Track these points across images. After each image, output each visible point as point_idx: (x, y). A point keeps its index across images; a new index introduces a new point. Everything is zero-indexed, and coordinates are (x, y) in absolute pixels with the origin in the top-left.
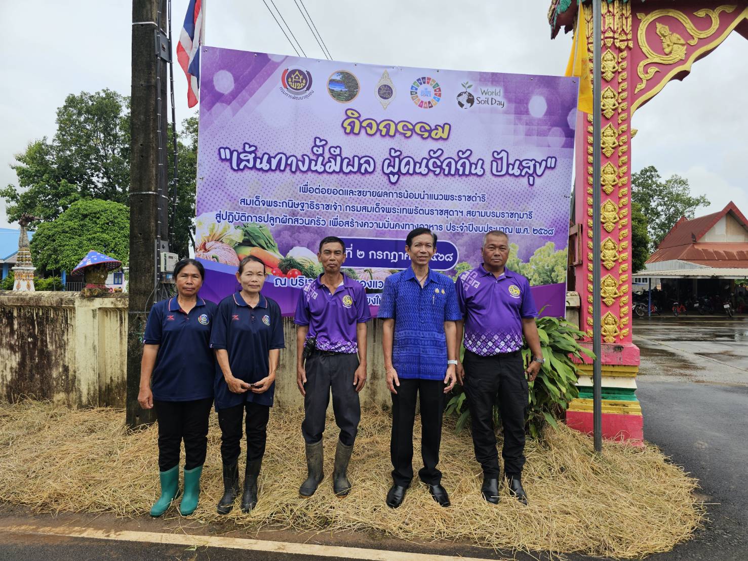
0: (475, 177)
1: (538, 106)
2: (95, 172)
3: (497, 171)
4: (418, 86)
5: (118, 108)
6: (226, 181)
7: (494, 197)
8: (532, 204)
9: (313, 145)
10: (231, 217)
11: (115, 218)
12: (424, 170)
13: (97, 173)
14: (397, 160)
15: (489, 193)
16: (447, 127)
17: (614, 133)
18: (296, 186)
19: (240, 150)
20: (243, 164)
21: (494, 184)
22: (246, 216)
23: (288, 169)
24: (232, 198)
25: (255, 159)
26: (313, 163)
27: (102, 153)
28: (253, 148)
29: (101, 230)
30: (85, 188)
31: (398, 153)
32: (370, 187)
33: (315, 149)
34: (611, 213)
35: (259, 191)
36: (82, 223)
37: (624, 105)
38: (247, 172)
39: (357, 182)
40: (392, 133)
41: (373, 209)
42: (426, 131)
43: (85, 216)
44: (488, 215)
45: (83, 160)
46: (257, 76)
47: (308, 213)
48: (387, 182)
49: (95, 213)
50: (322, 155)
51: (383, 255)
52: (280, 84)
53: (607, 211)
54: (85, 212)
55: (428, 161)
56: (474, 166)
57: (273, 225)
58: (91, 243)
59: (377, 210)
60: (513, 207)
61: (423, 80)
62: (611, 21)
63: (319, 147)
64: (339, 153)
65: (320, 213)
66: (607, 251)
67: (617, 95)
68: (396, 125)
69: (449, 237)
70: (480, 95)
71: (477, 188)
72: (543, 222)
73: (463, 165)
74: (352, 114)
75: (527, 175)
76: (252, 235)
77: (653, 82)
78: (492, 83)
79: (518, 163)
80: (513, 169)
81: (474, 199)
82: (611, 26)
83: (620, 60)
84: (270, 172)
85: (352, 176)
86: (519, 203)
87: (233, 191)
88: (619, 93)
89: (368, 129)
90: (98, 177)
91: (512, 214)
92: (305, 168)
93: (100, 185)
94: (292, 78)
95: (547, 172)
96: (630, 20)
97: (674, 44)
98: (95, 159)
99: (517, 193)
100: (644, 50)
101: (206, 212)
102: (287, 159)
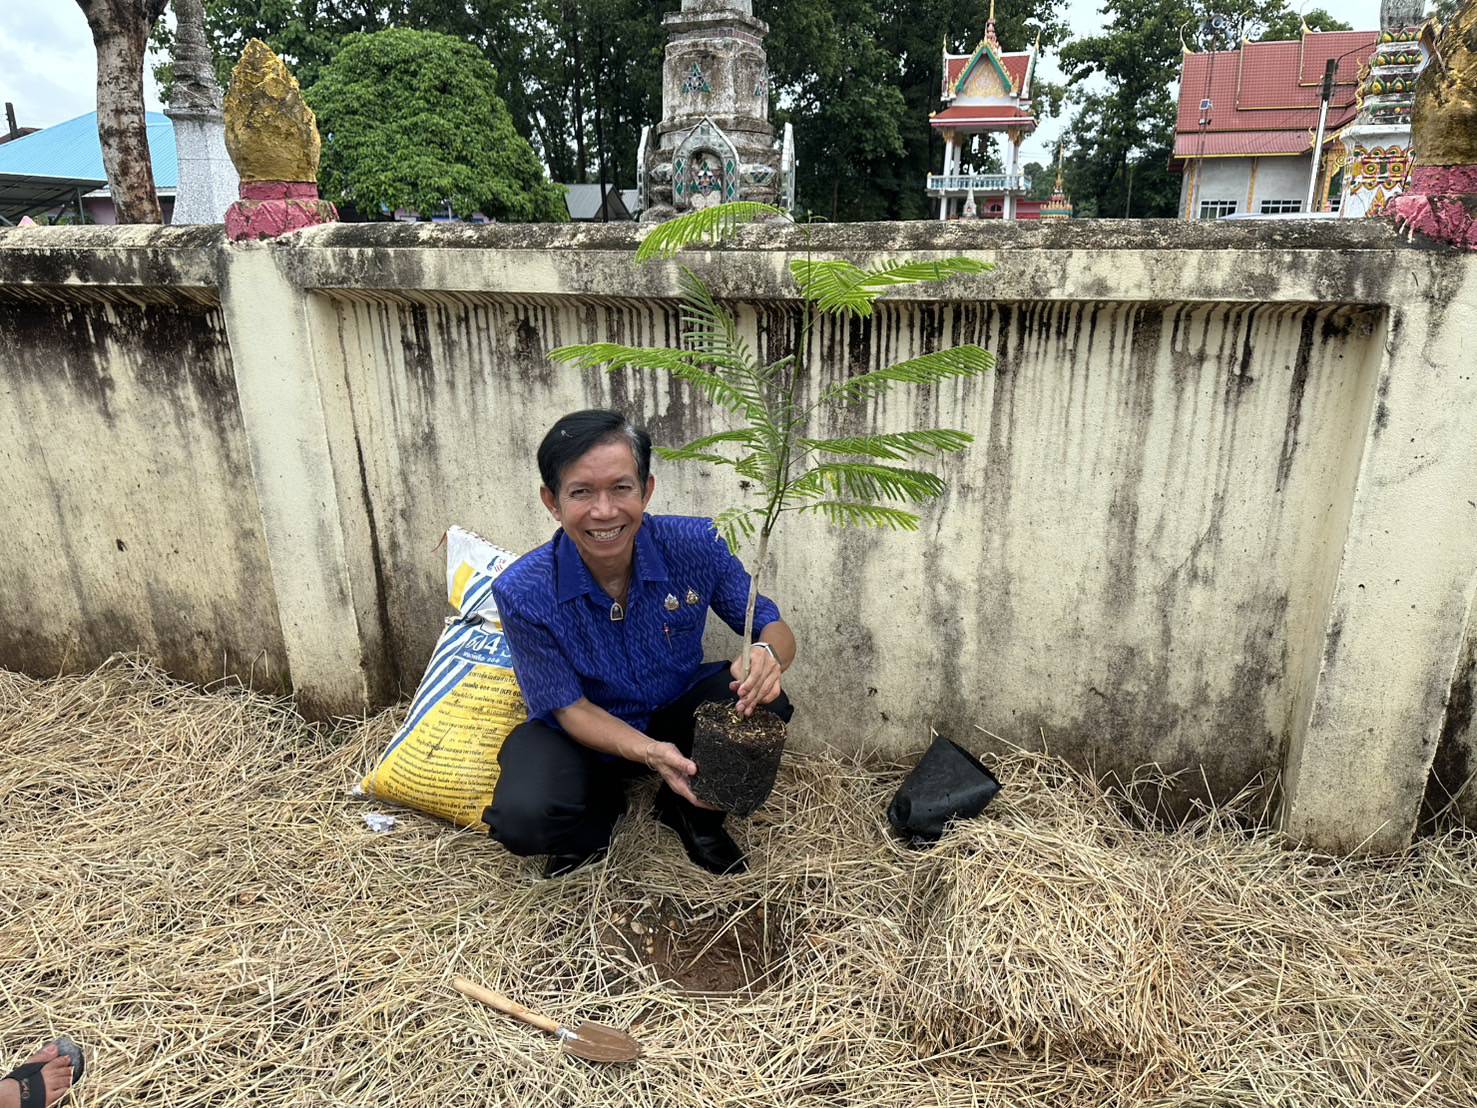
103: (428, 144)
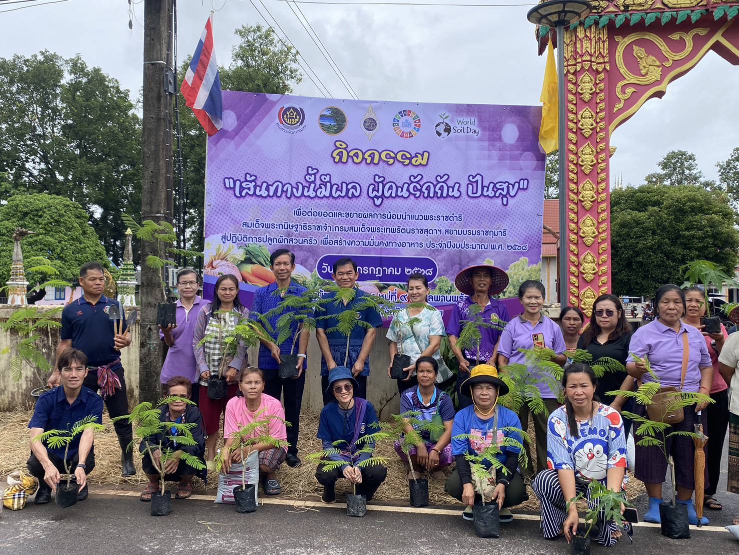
0: (452, 199)
1: (510, 133)
2: (30, 156)
3: (473, 193)
4: (400, 118)
5: (59, 75)
6: (230, 207)
7: (470, 216)
8: (506, 223)
9: (306, 173)
10: (234, 238)
11: (61, 216)
12: (405, 194)
13: (33, 157)
14: (381, 185)
15: (465, 213)
16: (426, 155)
17: (592, 151)
18: (290, 210)
19: (242, 180)
20: (245, 191)
21: (470, 205)
22: (248, 237)
23: (284, 194)
24: (235, 222)
25: (255, 187)
26: (306, 189)
27: (39, 131)
28: (253, 178)
29: (44, 232)
30: (18, 176)
31: (382, 179)
32: (356, 209)
33: (307, 177)
34: (590, 228)
35: (259, 215)
36: (21, 222)
37: (602, 124)
38: (248, 199)
39: (345, 205)
40: (376, 161)
41: (359, 229)
42: (407, 158)
43: (25, 214)
44: (465, 233)
45: (15, 140)
46: (257, 114)
47: (302, 234)
48: (372, 205)
49: (36, 211)
50: (314, 182)
51: (369, 270)
52: (277, 121)
53: (586, 226)
54: (25, 210)
55: (409, 185)
56: (451, 189)
57: (270, 245)
58: (32, 248)
59: (363, 229)
60: (488, 225)
61: (404, 113)
62: (589, 45)
63: (311, 175)
64: (329, 180)
65: (312, 234)
66: (586, 264)
67: (594, 115)
68: (380, 154)
69: (428, 253)
70: (456, 125)
71: (454, 209)
72: (517, 239)
73: (441, 188)
74: (341, 145)
75: (501, 196)
76: (252, 254)
77: (631, 102)
78: (467, 114)
79: (492, 185)
80: (488, 191)
81: (452, 218)
82: (589, 50)
83: (598, 82)
84: (268, 198)
85: (340, 200)
86: (493, 222)
87: (236, 216)
88: (597, 113)
89: (355, 158)
90: (34, 163)
91: (487, 232)
92: (299, 195)
93: (36, 173)
94: (287, 115)
95: (520, 193)
96: (606, 44)
97: (650, 65)
98: (30, 139)
99: (492, 213)
100: (622, 71)
101: (213, 234)
102: (283, 186)
103: (41, 250)
